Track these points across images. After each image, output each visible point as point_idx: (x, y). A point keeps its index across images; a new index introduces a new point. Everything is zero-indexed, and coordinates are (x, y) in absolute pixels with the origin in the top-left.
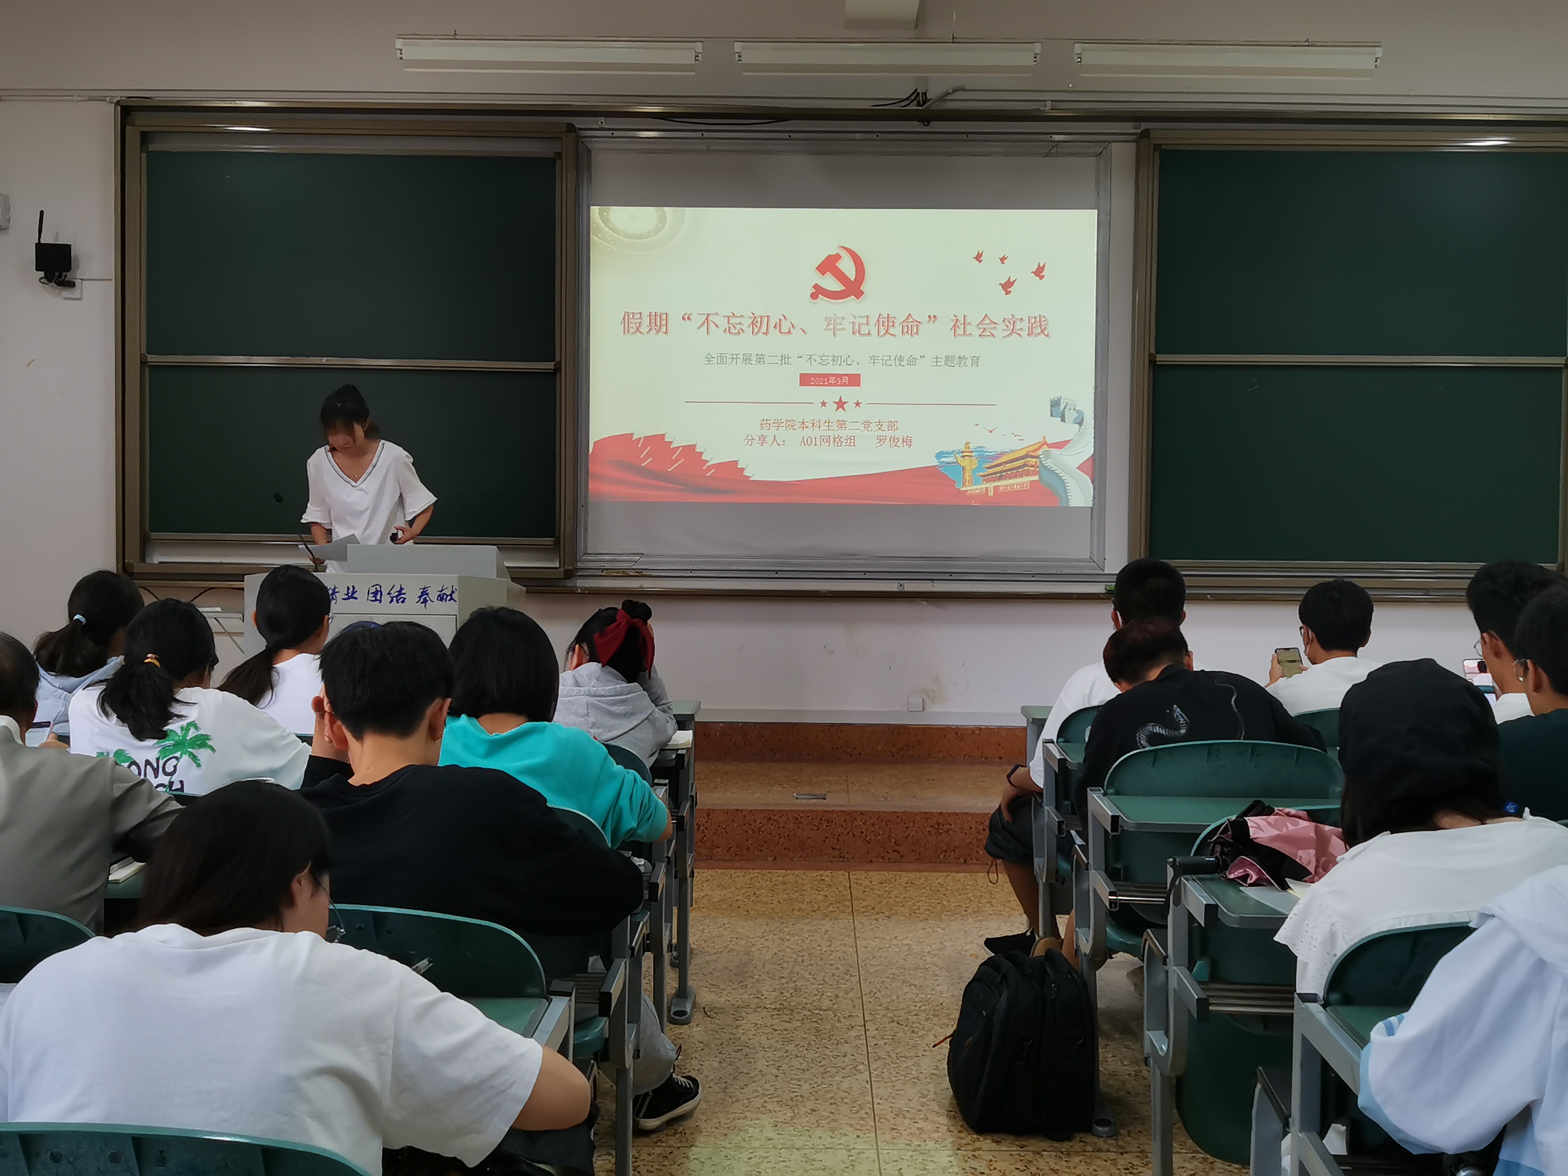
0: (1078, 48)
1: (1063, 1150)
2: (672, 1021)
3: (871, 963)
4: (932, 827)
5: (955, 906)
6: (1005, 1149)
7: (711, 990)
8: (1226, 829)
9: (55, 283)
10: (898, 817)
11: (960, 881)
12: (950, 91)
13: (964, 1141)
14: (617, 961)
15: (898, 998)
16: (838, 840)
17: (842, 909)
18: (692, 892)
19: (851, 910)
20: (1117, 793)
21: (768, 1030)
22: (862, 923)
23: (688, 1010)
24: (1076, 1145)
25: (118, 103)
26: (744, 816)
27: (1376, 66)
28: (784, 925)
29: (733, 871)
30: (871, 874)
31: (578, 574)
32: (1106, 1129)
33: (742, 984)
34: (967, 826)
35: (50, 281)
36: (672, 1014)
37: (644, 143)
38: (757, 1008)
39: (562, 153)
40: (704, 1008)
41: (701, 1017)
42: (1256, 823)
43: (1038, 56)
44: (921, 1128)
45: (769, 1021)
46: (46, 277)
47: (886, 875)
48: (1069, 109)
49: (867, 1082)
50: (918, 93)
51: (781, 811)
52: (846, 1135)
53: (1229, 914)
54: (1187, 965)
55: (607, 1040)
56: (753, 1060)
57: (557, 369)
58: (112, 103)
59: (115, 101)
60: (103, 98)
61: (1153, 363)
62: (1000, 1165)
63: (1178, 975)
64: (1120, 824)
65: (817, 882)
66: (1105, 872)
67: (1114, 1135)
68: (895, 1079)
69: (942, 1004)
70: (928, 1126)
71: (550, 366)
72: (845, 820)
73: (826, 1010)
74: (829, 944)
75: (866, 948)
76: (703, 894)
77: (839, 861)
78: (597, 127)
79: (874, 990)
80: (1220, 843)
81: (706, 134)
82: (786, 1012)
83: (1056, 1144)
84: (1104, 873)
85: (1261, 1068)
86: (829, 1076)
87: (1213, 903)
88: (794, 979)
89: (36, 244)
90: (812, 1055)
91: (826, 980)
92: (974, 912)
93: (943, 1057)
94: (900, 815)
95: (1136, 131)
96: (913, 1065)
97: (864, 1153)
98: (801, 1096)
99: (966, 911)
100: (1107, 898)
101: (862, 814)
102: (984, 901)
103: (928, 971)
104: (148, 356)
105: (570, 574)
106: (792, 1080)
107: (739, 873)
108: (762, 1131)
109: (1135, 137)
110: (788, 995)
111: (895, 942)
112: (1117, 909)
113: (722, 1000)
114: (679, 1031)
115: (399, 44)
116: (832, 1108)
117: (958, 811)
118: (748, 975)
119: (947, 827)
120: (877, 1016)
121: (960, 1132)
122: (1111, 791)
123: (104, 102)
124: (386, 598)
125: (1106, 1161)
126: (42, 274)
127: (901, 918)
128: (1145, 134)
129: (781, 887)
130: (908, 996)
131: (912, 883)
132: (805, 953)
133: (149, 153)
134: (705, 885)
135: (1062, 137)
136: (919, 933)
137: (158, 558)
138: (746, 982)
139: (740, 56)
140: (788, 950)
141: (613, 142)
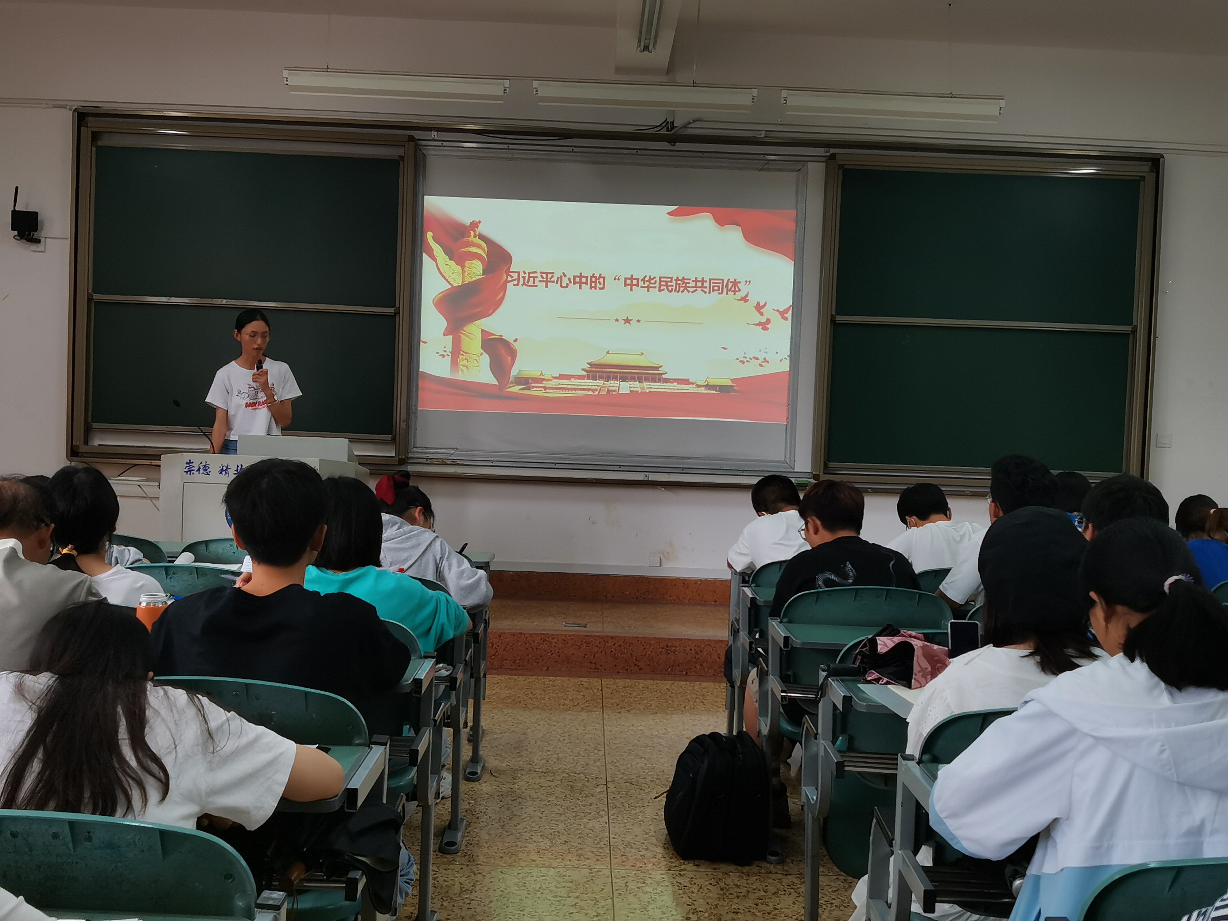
0: (784, 93)
1: (744, 872)
2: (467, 779)
3: (614, 742)
4: (663, 648)
5: (677, 705)
6: (703, 870)
7: (497, 758)
8: (865, 644)
9: (26, 239)
10: (638, 641)
11: (682, 687)
12: (691, 122)
13: (674, 865)
14: (423, 729)
15: (632, 766)
16: (594, 656)
17: (595, 704)
18: (485, 688)
19: (601, 705)
20: (790, 622)
21: (536, 787)
22: (609, 715)
23: (479, 772)
24: (755, 869)
25: (75, 110)
26: (526, 638)
27: (1000, 114)
28: (552, 715)
29: (516, 677)
30: (618, 681)
31: (409, 461)
32: (776, 858)
33: (519, 755)
34: (688, 648)
35: (21, 238)
36: (467, 774)
37: (465, 151)
38: (529, 771)
39: (404, 157)
40: (491, 770)
41: (488, 775)
42: (883, 642)
43: (755, 98)
44: (643, 855)
45: (537, 780)
46: (19, 235)
47: (628, 682)
48: (779, 137)
49: (606, 823)
50: (668, 122)
51: (553, 635)
52: (588, 859)
53: (859, 702)
55: (416, 786)
56: (524, 807)
57: (397, 313)
58: (71, 110)
59: (74, 108)
60: (65, 107)
61: (833, 321)
62: (698, 881)
63: (825, 747)
64: (790, 642)
65: (578, 686)
66: (780, 677)
67: (782, 862)
68: (626, 821)
70: (649, 854)
71: (391, 310)
72: (600, 642)
73: (579, 774)
74: (584, 728)
75: (611, 732)
76: (494, 692)
77: (594, 672)
78: (431, 139)
79: (615, 761)
80: (858, 655)
81: (511, 147)
82: (549, 774)
83: (740, 868)
84: (778, 677)
85: (876, 807)
86: (579, 819)
87: (849, 695)
88: (557, 752)
89: (12, 211)
90: (567, 804)
91: (580, 753)
92: (690, 708)
93: (662, 807)
94: (640, 640)
95: (827, 154)
96: (640, 812)
97: (600, 871)
98: (558, 832)
99: (685, 708)
100: (780, 695)
101: (612, 638)
102: (698, 700)
103: (655, 748)
104: (94, 294)
105: (403, 461)
106: (551, 820)
107: (521, 678)
108: (528, 855)
109: (824, 158)
110: (552, 763)
111: (632, 728)
112: (787, 703)
113: (504, 765)
114: (472, 786)
115: (286, 73)
116: (580, 841)
117: (682, 637)
118: (524, 748)
119: (673, 648)
120: (616, 779)
121: (671, 858)
122: (785, 620)
123: (65, 110)
125: (774, 880)
126: (16, 233)
127: (638, 712)
128: (833, 157)
129: (551, 688)
130: (639, 765)
131: (647, 688)
132: (566, 735)
133: (98, 148)
134: (496, 686)
135: (773, 157)
136: (650, 722)
137: (98, 441)
138: (523, 753)
139: (536, 91)
140: (553, 732)
141: (443, 150)
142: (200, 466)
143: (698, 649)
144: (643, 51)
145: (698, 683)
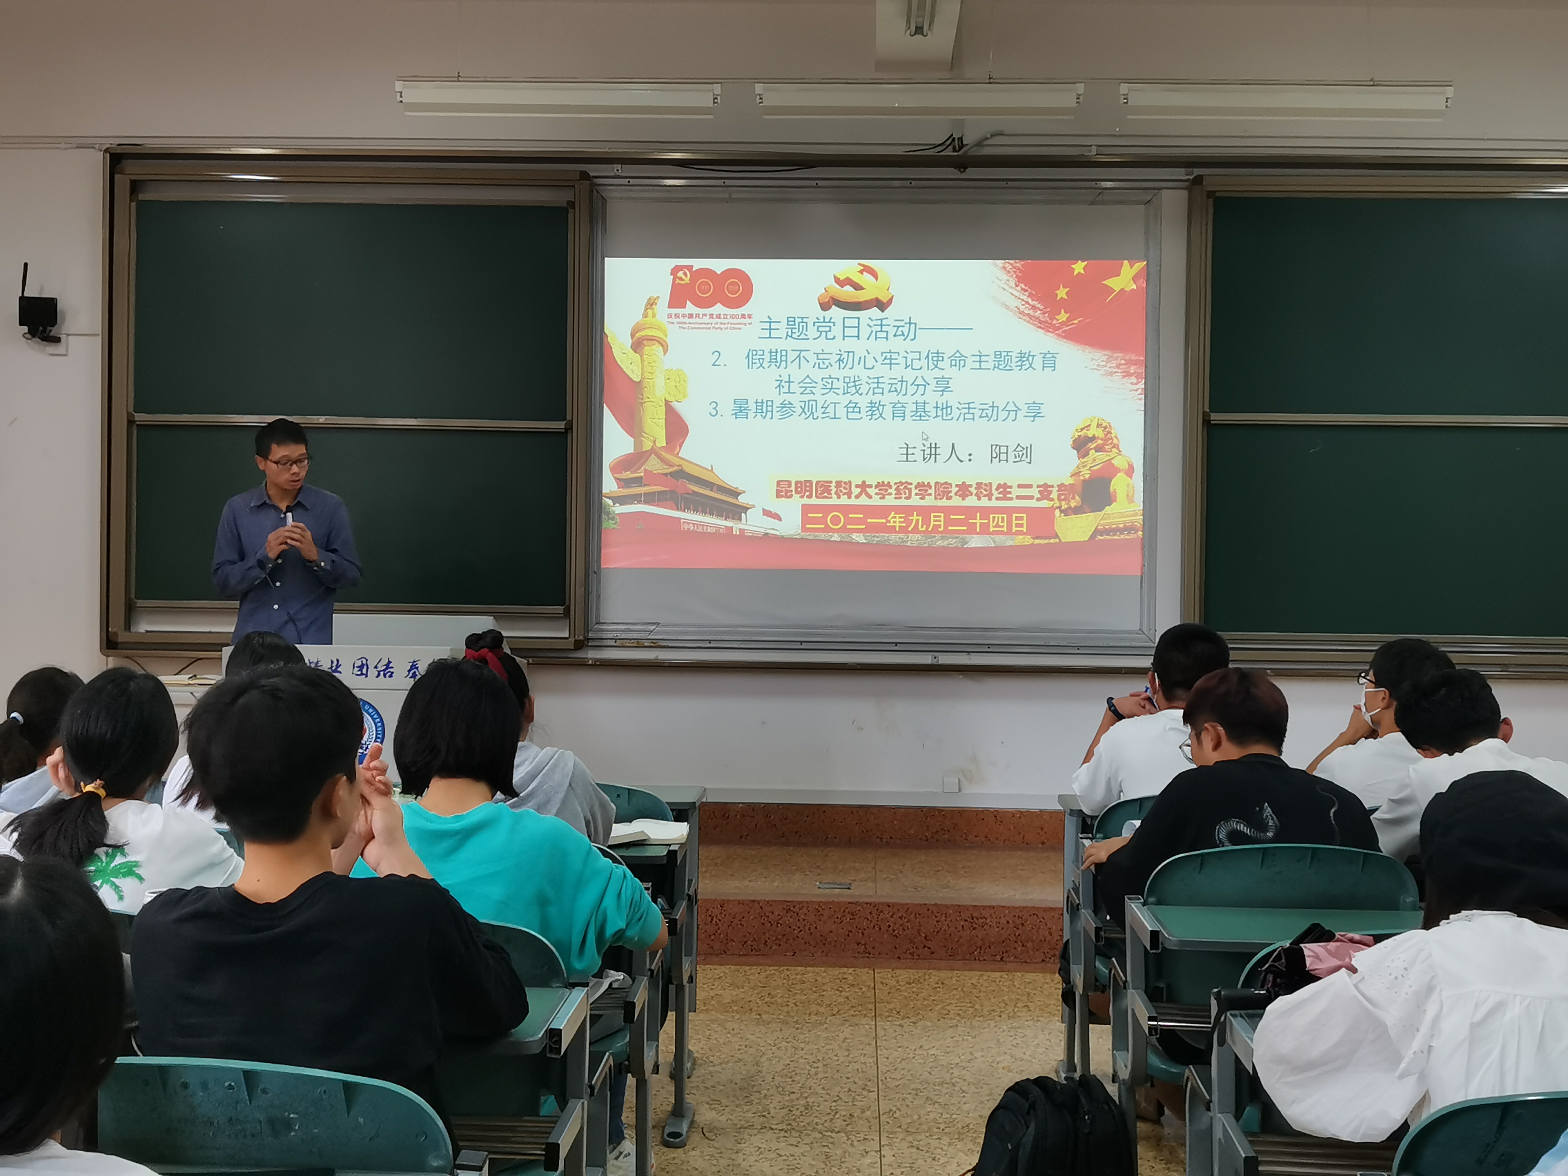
0: (1124, 88)
2: (665, 1144)
3: (893, 1076)
4: (966, 920)
5: (988, 1011)
7: (712, 1106)
8: (1279, 954)
9: (39, 338)
10: (928, 910)
11: (995, 982)
12: (988, 136)
15: (920, 1118)
16: (863, 934)
17: (864, 1012)
19: (873, 1014)
20: (1159, 903)
21: (772, 1156)
22: (885, 1030)
23: (684, 1133)
25: (106, 151)
26: (762, 907)
27: (1447, 107)
28: (799, 1031)
29: (747, 968)
30: (898, 972)
31: (590, 644)
33: (747, 1100)
34: (1003, 921)
35: (34, 336)
36: (665, 1136)
38: (762, 1129)
39: (574, 202)
40: (702, 1129)
41: (699, 1136)
42: (1312, 951)
43: (1081, 97)
45: (774, 1145)
46: (29, 332)
47: (913, 974)
48: (1117, 154)
50: (954, 139)
51: (802, 901)
54: (1234, 1112)
57: (569, 428)
58: (101, 150)
59: (104, 148)
60: (92, 146)
61: (1207, 422)
63: (1224, 1125)
64: (1161, 940)
65: (838, 981)
66: (1145, 992)
69: (967, 1126)
71: (561, 425)
72: (871, 913)
73: (839, 1132)
74: (847, 1053)
75: (888, 1058)
76: (712, 994)
77: (864, 957)
78: (613, 174)
79: (894, 1109)
80: (1271, 972)
81: (728, 182)
82: (794, 1133)
84: (1143, 993)
88: (806, 1095)
89: (20, 298)
91: (841, 1096)
94: (930, 907)
95: (1188, 177)
99: (1000, 1016)
100: (1146, 1024)
101: (889, 906)
102: (1020, 1004)
103: (955, 1086)
104: (135, 414)
105: (580, 645)
107: (755, 969)
109: (1187, 183)
110: (798, 1114)
111: (918, 1052)
112: (1158, 1038)
113: (723, 1118)
114: (672, 1156)
115: (399, 86)
117: (993, 904)
118: (755, 1089)
119: (981, 921)
120: (895, 1140)
122: (1151, 900)
123: (93, 150)
124: (372, 672)
126: (25, 329)
127: (929, 1024)
128: (1198, 180)
129: (799, 986)
130: (932, 1116)
131: (943, 983)
132: (820, 1064)
133: (140, 204)
134: (716, 983)
135: (1109, 184)
136: (947, 1041)
137: (144, 626)
138: (752, 1098)
139: (761, 99)
140: (801, 1061)
141: (631, 190)
143: (1018, 922)
144: (915, 34)
145: (1019, 974)
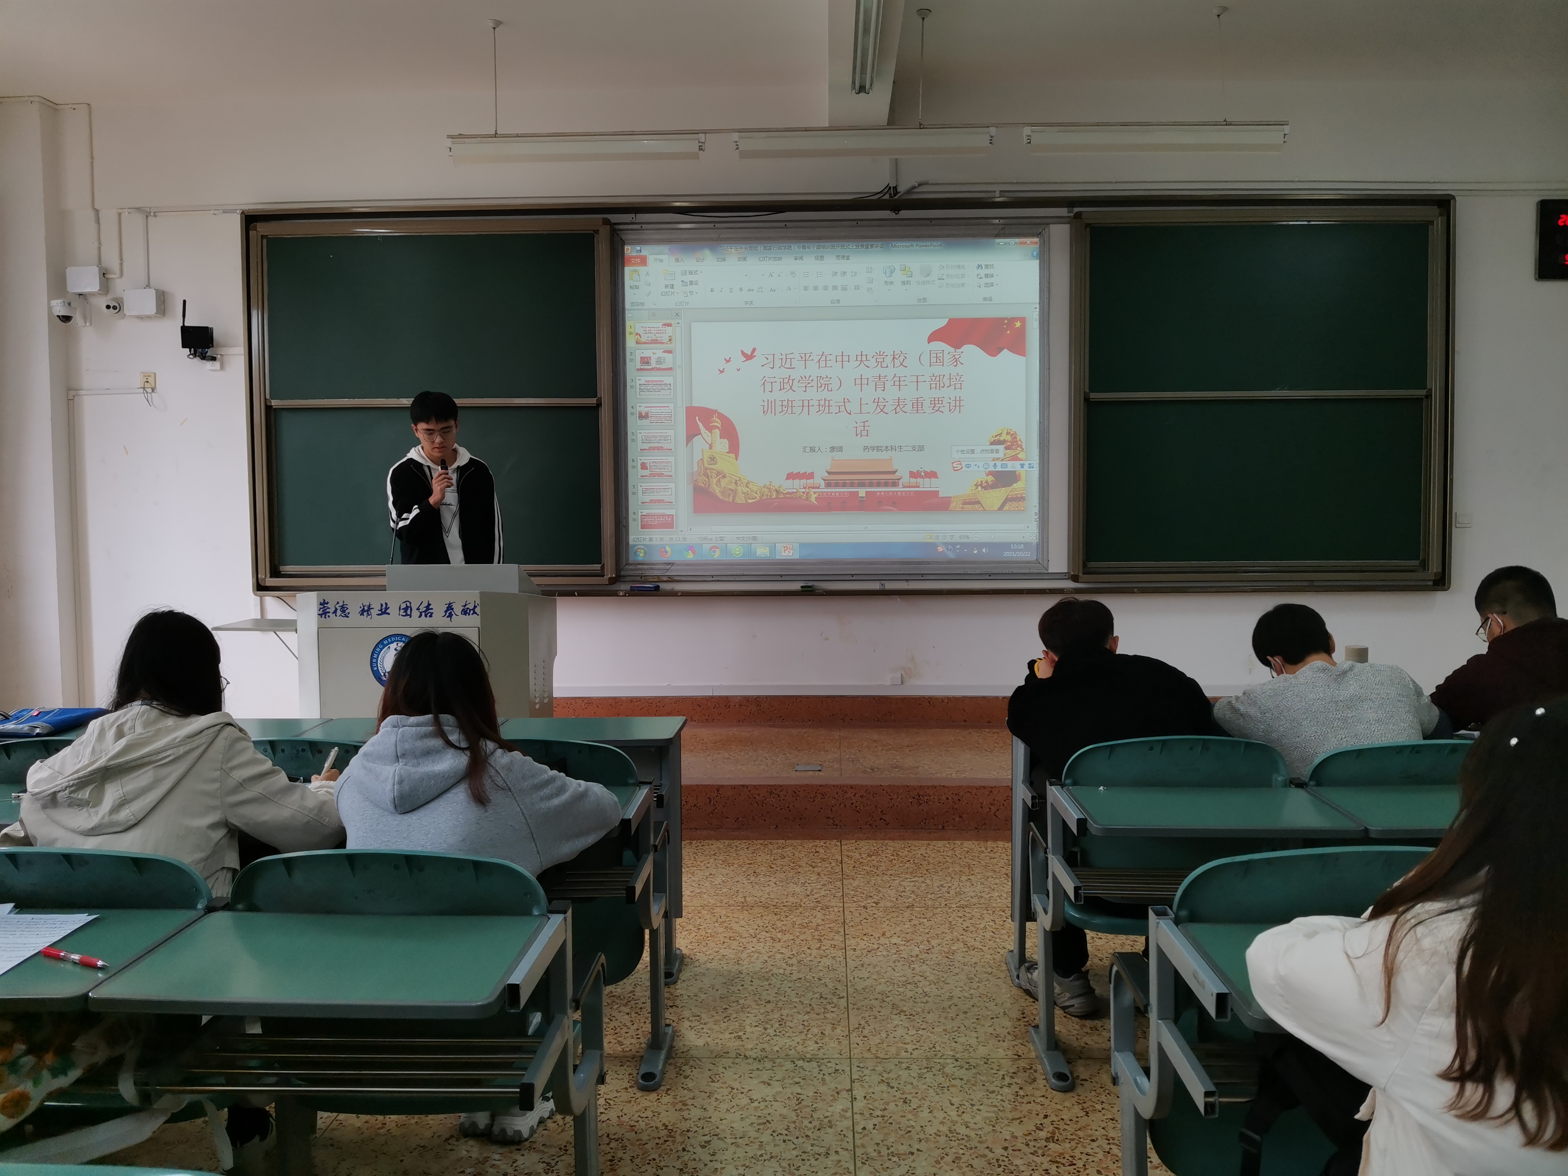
0: (1027, 130)
3: (860, 975)
4: (913, 798)
9: (200, 357)
11: (940, 852)
12: (916, 184)
16: (831, 810)
19: (841, 893)
22: (852, 912)
25: (243, 215)
27: (1284, 142)
30: (862, 843)
31: (621, 580)
34: (944, 798)
35: (195, 356)
38: (736, 1057)
40: (679, 1059)
41: (672, 1073)
46: (191, 352)
47: (873, 846)
50: (890, 187)
51: (782, 785)
58: (237, 214)
59: (240, 212)
60: (232, 211)
61: (1087, 400)
64: (1087, 827)
65: (812, 855)
72: (837, 793)
75: (855, 950)
77: (832, 827)
78: (630, 222)
79: (863, 1023)
81: (717, 225)
89: (181, 327)
94: (885, 788)
95: (1071, 214)
101: (852, 787)
104: (271, 400)
105: (613, 581)
109: (1068, 219)
113: (701, 1043)
117: (935, 784)
119: (926, 798)
123: (232, 214)
124: (415, 613)
126: (188, 350)
128: (1078, 216)
129: (779, 862)
131: (897, 855)
138: (730, 1011)
139: (737, 145)
140: (778, 956)
141: (643, 234)
142: (337, 606)
143: (956, 798)
144: (859, 93)
145: (959, 843)
